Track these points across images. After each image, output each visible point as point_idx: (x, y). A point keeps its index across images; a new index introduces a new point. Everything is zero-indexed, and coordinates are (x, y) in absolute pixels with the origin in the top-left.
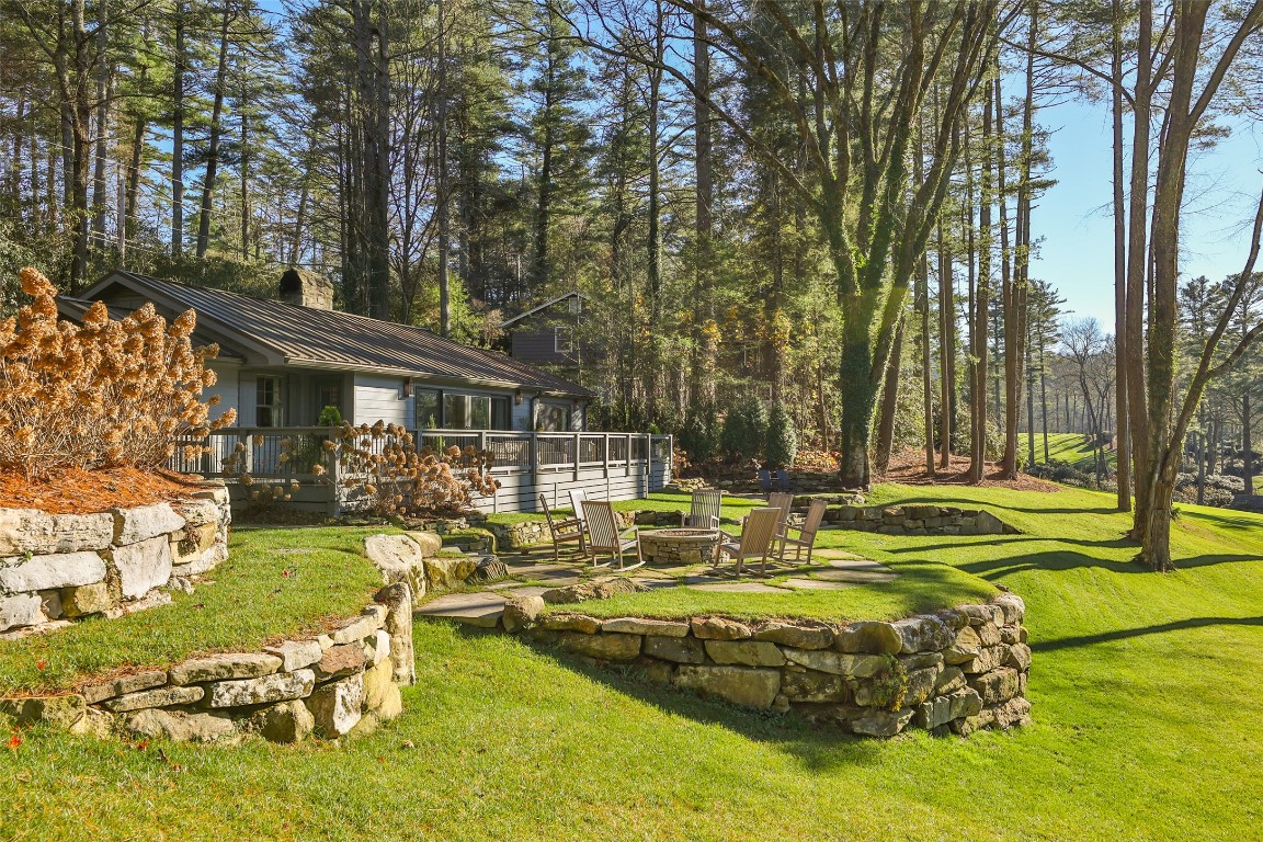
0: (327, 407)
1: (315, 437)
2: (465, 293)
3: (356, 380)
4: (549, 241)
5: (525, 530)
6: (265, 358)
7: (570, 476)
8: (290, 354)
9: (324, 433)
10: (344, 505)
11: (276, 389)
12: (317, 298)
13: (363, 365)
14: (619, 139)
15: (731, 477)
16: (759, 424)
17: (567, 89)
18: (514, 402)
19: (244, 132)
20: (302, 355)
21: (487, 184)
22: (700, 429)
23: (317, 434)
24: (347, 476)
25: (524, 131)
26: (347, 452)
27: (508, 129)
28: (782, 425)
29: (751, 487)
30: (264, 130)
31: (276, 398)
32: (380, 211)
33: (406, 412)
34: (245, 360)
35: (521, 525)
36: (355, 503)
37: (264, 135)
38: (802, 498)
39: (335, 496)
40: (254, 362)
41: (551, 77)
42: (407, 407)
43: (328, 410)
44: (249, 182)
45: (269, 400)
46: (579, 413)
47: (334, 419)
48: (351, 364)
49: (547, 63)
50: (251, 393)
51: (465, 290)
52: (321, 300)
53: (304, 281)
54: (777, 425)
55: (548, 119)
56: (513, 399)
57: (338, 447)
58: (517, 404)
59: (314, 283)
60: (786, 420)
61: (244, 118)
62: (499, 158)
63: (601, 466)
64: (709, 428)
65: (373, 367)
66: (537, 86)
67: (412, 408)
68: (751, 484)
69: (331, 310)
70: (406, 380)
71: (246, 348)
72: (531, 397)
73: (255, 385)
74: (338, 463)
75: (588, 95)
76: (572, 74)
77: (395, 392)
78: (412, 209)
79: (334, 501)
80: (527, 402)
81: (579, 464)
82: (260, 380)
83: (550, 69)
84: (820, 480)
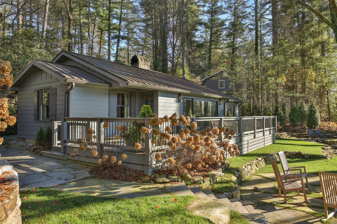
0: (144, 106)
1: (137, 124)
2: (189, 72)
3: (159, 94)
4: (212, 58)
5: (246, 169)
6: (118, 83)
7: (253, 136)
8: (129, 81)
9: (142, 122)
10: (154, 166)
11: (126, 98)
12: (144, 65)
13: (162, 87)
14: (233, 25)
15: (295, 131)
16: (304, 111)
17: (217, 12)
18: (218, 103)
19: (128, 33)
20: (135, 82)
21: (194, 41)
22: (281, 113)
23: (138, 122)
24: (156, 148)
25: (205, 24)
26: (156, 134)
27: (201, 24)
28: (315, 112)
29: (304, 136)
30: (133, 32)
31: (126, 102)
32: (165, 43)
33: (180, 108)
34: (111, 85)
35: (244, 167)
36: (160, 164)
37: (133, 34)
38: (331, 141)
39: (148, 162)
40: (115, 86)
41: (212, 9)
42: (180, 105)
43: (145, 108)
44: (129, 47)
45: (123, 103)
46: (237, 108)
47: (148, 112)
48: (157, 87)
49: (211, 5)
50: (114, 99)
51: (189, 70)
52: (146, 66)
53: (140, 60)
54: (312, 112)
55: (212, 20)
56: (218, 102)
57: (150, 131)
58: (220, 104)
59: (143, 60)
60: (316, 110)
61: (128, 30)
62: (197, 33)
63: (262, 131)
64: (284, 113)
65: (166, 88)
66: (208, 12)
67: (182, 106)
68: (304, 135)
69: (149, 69)
70: (179, 94)
71: (111, 79)
72: (224, 102)
73: (116, 96)
74: (150, 141)
75: (224, 13)
76: (218, 7)
77: (175, 99)
78: (175, 42)
79: (148, 165)
80: (223, 104)
81: (256, 131)
82: (119, 95)
83: (212, 6)
84: (333, 133)
